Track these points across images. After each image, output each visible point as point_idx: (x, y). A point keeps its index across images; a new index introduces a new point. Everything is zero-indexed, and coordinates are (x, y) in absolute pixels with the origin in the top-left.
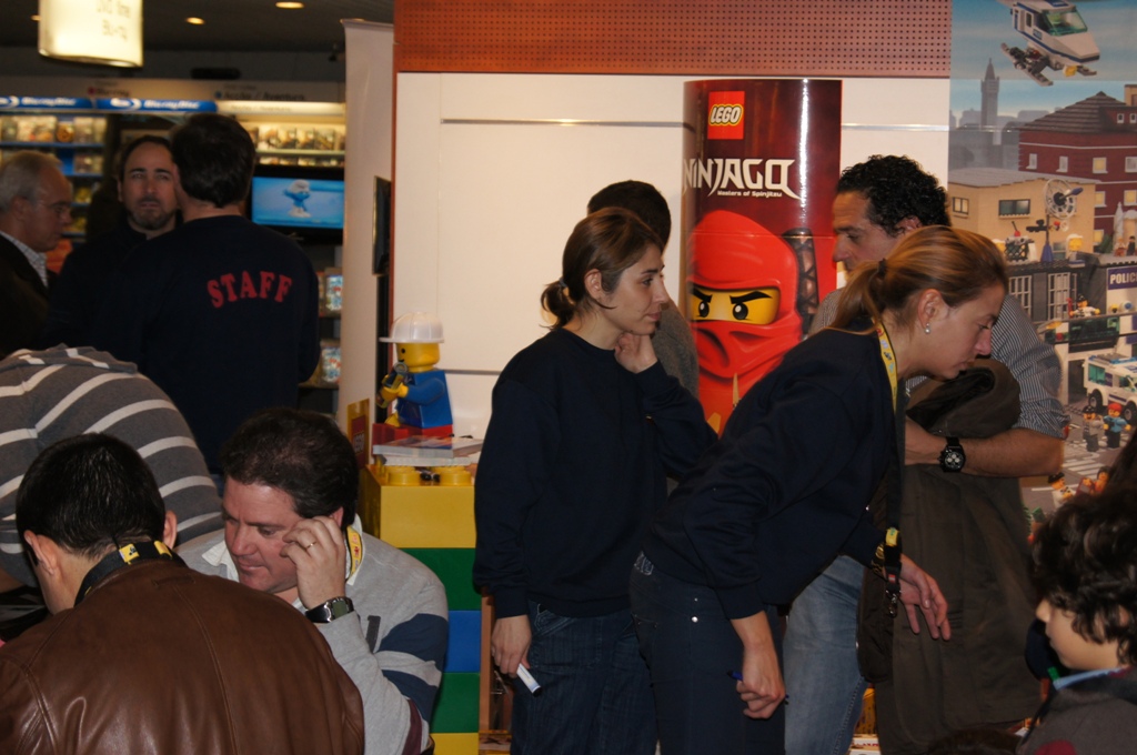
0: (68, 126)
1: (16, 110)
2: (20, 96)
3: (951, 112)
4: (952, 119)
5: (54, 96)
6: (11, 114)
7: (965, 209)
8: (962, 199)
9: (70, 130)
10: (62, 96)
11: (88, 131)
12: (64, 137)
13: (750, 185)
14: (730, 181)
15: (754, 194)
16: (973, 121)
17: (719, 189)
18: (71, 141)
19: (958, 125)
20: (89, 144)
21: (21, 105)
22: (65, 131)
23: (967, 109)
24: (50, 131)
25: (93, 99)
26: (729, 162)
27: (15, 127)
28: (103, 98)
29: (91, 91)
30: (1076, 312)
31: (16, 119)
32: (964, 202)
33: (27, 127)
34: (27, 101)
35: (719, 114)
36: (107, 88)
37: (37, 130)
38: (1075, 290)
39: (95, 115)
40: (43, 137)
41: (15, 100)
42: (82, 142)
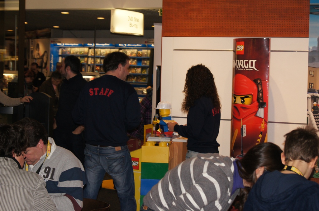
0: (140, 52)
1: (126, 48)
2: (127, 44)
3: (309, 47)
4: (309, 49)
5: (136, 44)
6: (125, 49)
7: (313, 74)
8: (312, 71)
9: (141, 53)
10: (138, 44)
11: (146, 53)
12: (139, 55)
13: (245, 67)
14: (241, 66)
15: (246, 69)
16: (315, 49)
17: (238, 68)
18: (141, 56)
19: (311, 51)
20: (146, 57)
21: (127, 46)
22: (140, 53)
23: (314, 46)
24: (135, 53)
25: (146, 44)
26: (241, 60)
27: (126, 52)
28: (149, 44)
29: (146, 42)
31: (126, 50)
32: (313, 72)
33: (129, 52)
34: (129, 45)
35: (238, 48)
36: (150, 41)
37: (132, 53)
39: (148, 49)
40: (133, 55)
41: (125, 45)
42: (144, 57)
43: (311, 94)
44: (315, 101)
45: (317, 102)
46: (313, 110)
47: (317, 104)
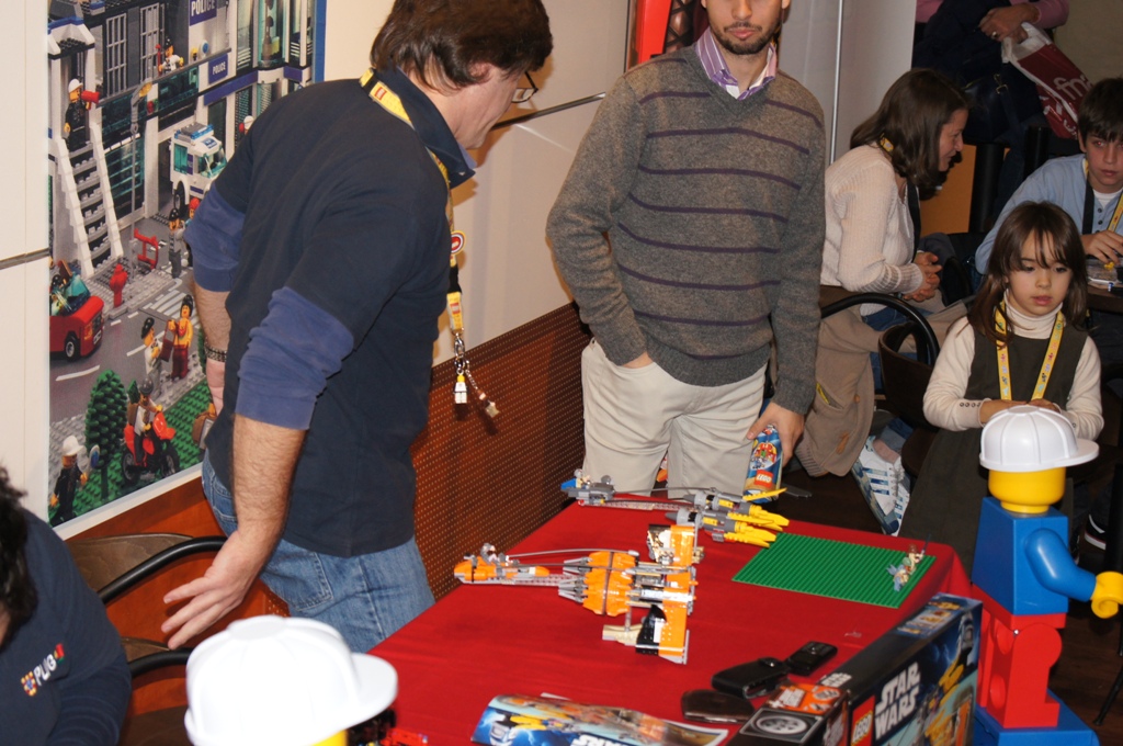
30: (165, 63)
38: (162, 30)
43: (61, 32)
44: (73, 75)
45: (82, 79)
46: (67, 125)
47: (81, 89)
